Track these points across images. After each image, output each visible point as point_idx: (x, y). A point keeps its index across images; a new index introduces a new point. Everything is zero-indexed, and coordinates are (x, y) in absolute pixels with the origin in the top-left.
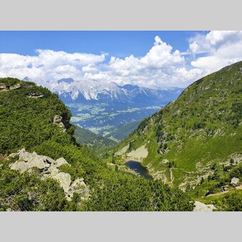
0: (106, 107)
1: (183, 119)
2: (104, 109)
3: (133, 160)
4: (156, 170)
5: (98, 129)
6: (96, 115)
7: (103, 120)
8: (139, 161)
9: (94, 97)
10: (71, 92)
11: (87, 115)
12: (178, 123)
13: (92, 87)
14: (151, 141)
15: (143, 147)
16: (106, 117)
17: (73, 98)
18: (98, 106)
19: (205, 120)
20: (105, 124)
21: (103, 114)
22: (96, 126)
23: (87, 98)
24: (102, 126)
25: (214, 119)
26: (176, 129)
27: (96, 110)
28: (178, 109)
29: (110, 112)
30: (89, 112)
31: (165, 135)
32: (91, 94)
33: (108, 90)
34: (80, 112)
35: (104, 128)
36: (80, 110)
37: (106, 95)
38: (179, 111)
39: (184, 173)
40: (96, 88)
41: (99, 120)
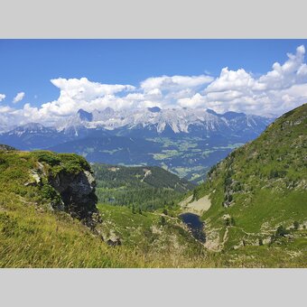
0: (199, 142)
1: (258, 165)
2: (196, 145)
3: (192, 212)
4: (212, 227)
5: (187, 170)
6: (185, 152)
7: (193, 158)
8: (198, 214)
9: (184, 128)
10: (157, 124)
11: (174, 152)
12: (251, 170)
13: (181, 117)
14: (218, 190)
15: (207, 197)
16: (198, 155)
17: (159, 131)
18: (188, 141)
19: (286, 167)
20: (196, 164)
21: (193, 150)
22: (184, 166)
23: (176, 130)
24: (191, 166)
25: (300, 166)
26: (248, 176)
27: (185, 146)
28: (254, 150)
29: (204, 148)
30: (176, 149)
31: (233, 185)
32: (180, 126)
33: (203, 119)
34: (165, 149)
35: (195, 169)
36: (166, 146)
37: (200, 127)
38: (255, 154)
39: (242, 234)
40: (187, 117)
41: (188, 159)
